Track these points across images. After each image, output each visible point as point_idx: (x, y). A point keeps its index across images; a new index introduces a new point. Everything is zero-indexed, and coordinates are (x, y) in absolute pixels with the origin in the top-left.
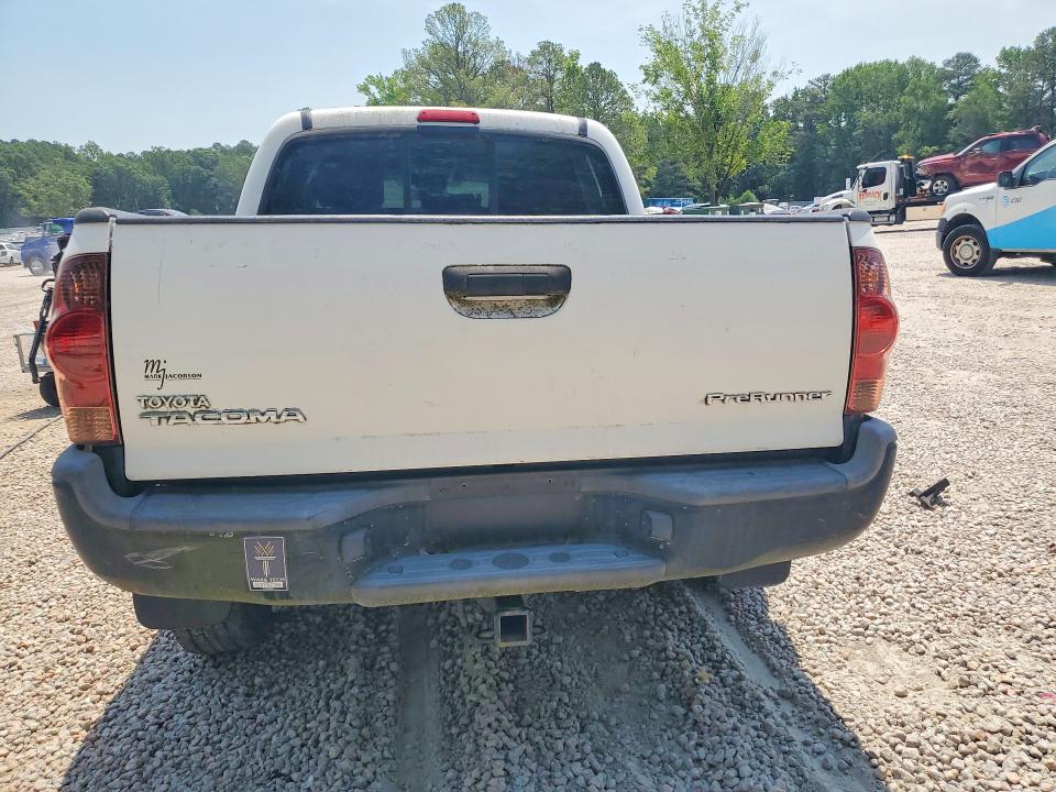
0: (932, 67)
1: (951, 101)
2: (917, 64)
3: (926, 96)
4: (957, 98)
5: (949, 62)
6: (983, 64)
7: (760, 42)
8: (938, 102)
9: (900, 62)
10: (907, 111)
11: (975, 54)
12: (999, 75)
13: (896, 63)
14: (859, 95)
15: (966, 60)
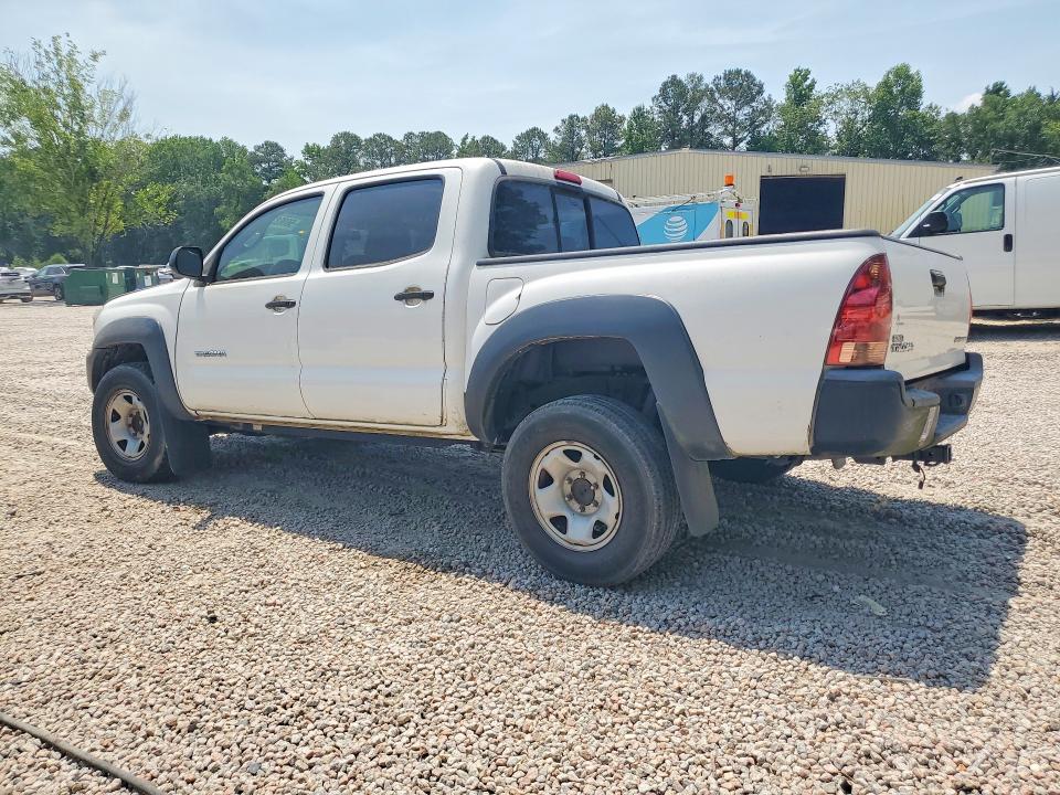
0: (243, 150)
1: (265, 183)
2: (230, 145)
3: (242, 175)
4: (269, 182)
5: (259, 147)
6: (289, 153)
7: (130, 101)
8: (254, 182)
9: (215, 141)
10: (225, 188)
11: (281, 144)
12: (303, 165)
13: (211, 140)
14: (176, 166)
15: (273, 149)
